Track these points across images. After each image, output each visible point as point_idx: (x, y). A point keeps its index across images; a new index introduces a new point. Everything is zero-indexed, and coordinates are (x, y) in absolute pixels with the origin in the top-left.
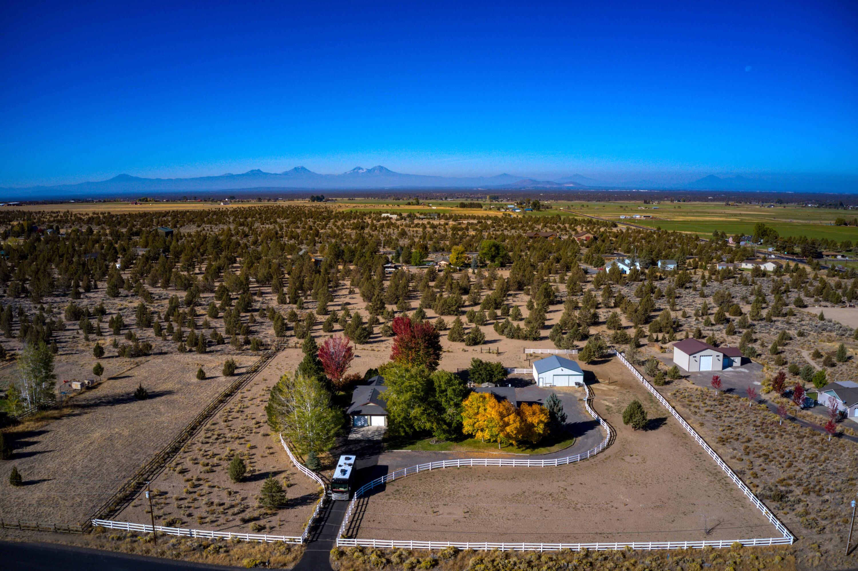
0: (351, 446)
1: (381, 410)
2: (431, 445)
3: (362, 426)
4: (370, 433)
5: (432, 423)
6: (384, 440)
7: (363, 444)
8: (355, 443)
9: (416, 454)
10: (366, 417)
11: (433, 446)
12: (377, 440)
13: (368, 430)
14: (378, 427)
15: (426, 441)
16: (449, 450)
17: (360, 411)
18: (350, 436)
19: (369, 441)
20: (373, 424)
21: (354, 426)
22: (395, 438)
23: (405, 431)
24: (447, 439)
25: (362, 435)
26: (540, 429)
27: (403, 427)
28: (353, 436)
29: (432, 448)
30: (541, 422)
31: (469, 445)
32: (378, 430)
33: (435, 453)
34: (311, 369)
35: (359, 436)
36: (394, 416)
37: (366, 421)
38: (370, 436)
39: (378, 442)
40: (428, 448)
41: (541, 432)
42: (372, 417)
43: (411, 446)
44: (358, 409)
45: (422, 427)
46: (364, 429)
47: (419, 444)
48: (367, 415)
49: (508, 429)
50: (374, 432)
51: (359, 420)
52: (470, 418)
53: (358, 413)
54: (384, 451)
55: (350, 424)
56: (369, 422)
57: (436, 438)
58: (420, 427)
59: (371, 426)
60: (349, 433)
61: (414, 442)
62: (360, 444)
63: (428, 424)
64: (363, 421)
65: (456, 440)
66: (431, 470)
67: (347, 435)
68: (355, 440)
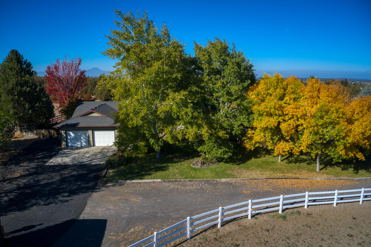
1: (110, 122)
2: (195, 170)
3: (80, 147)
4: (87, 155)
5: (199, 126)
6: (110, 164)
7: (66, 172)
9: (172, 186)
11: (198, 170)
12: (96, 166)
13: (87, 153)
14: (104, 148)
15: (185, 165)
16: (232, 176)
18: (51, 160)
19: (82, 166)
20: (97, 144)
21: (66, 146)
22: (129, 160)
24: (220, 160)
25: (74, 158)
27: (144, 136)
28: (56, 161)
29: (199, 174)
31: (262, 167)
32: (103, 151)
33: (208, 182)
34: (11, 69)
35: (67, 160)
38: (86, 160)
39: (99, 168)
40: (192, 173)
42: (97, 133)
43: (159, 173)
44: (75, 122)
45: (180, 137)
46: (80, 150)
47: (175, 169)
48: (87, 129)
50: (96, 154)
52: (271, 115)
53: (74, 127)
54: (105, 184)
55: (60, 144)
56: (91, 139)
57: (200, 159)
58: (174, 138)
59: (94, 145)
60: (51, 157)
61: (164, 167)
62: (63, 172)
63: (190, 130)
64: (85, 142)
65: (230, 160)
66: (222, 225)
67: (45, 160)
68: (57, 166)
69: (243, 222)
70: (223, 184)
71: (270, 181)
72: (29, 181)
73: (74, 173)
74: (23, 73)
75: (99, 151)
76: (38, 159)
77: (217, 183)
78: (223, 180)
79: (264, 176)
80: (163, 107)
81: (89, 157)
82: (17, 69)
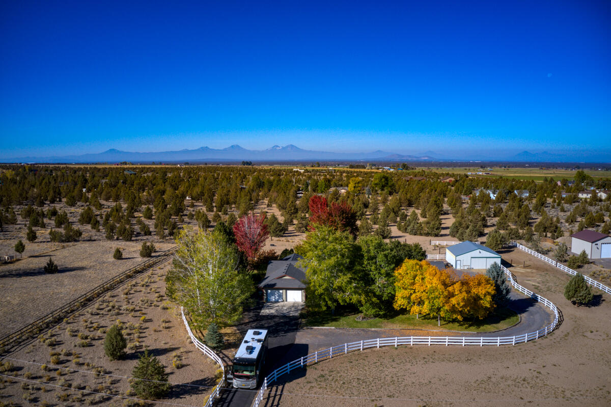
0: (263, 322)
1: (298, 283)
2: (357, 322)
3: (277, 302)
4: (285, 308)
5: (360, 295)
6: (302, 316)
7: (277, 320)
8: (268, 319)
9: (341, 331)
10: (281, 291)
11: (360, 322)
12: (293, 316)
13: (283, 306)
14: (294, 303)
15: (351, 318)
16: (380, 327)
17: (275, 285)
18: (262, 311)
19: (284, 316)
20: (288, 300)
21: (268, 301)
22: (314, 314)
23: (327, 305)
24: (376, 316)
25: (277, 310)
26: (486, 302)
27: (324, 300)
28: (265, 312)
29: (359, 325)
30: (489, 293)
31: (403, 322)
32: (294, 306)
33: (363, 330)
35: (272, 311)
36: (314, 286)
37: (280, 296)
38: (285, 312)
39: (295, 318)
40: (355, 324)
41: (488, 306)
42: (289, 292)
43: (334, 323)
44: (273, 283)
45: (348, 300)
46: (279, 304)
47: (343, 321)
48: (282, 289)
49: (454, 301)
50: (290, 308)
51: (273, 294)
52: (406, 289)
53: (272, 286)
54: (302, 328)
55: (262, 299)
56: (284, 296)
57: (362, 315)
58: (344, 301)
59: (286, 301)
60: (261, 309)
61: (337, 318)
62: (274, 320)
63: (354, 296)
64: (278, 296)
65: (385, 316)
66: (363, 350)
67: (258, 311)
68: (268, 315)
69: (374, 349)
70: (372, 331)
71: (402, 330)
72: (257, 325)
73: (281, 320)
75: (292, 305)
76: (252, 310)
77: (369, 331)
78: (373, 329)
79: (401, 328)
80: (337, 283)
81: (286, 310)
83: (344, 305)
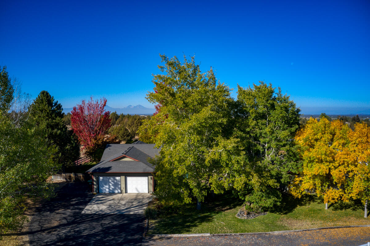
0: (82, 227)
1: (142, 167)
3: (112, 193)
4: (123, 202)
6: (150, 214)
7: (106, 222)
8: (92, 221)
9: (223, 241)
10: (118, 178)
11: (246, 221)
12: (135, 215)
13: (122, 199)
14: (138, 195)
15: (229, 216)
16: (284, 228)
17: (109, 168)
18: (87, 207)
19: (121, 216)
20: (129, 191)
21: (99, 192)
22: (169, 210)
23: (191, 195)
25: (110, 206)
27: (187, 186)
28: (92, 208)
32: (138, 198)
33: (260, 235)
34: (42, 111)
35: (103, 207)
36: (171, 164)
37: (116, 185)
38: (122, 208)
39: (138, 218)
40: (241, 226)
42: (129, 179)
44: (106, 166)
45: (226, 185)
46: (114, 197)
47: (220, 221)
48: (119, 174)
50: (131, 201)
51: (107, 183)
52: (321, 162)
53: (105, 172)
55: (91, 189)
56: (123, 186)
58: (220, 187)
59: (126, 192)
60: (86, 203)
61: (208, 216)
62: (103, 222)
63: (238, 178)
67: (81, 207)
68: (95, 214)
70: (277, 237)
72: (70, 232)
73: (115, 223)
74: (53, 115)
75: (134, 197)
76: (73, 205)
77: (271, 237)
78: (276, 233)
79: (316, 227)
80: (210, 155)
81: (125, 205)
82: (48, 111)
83: (220, 195)
